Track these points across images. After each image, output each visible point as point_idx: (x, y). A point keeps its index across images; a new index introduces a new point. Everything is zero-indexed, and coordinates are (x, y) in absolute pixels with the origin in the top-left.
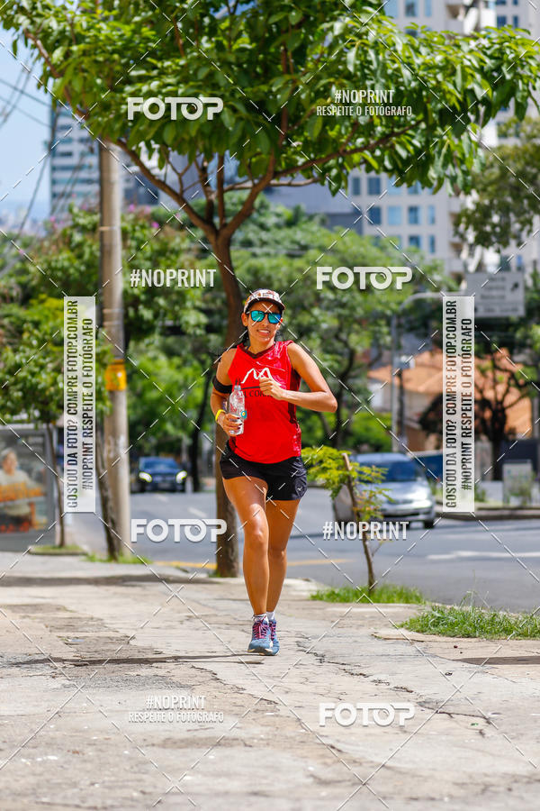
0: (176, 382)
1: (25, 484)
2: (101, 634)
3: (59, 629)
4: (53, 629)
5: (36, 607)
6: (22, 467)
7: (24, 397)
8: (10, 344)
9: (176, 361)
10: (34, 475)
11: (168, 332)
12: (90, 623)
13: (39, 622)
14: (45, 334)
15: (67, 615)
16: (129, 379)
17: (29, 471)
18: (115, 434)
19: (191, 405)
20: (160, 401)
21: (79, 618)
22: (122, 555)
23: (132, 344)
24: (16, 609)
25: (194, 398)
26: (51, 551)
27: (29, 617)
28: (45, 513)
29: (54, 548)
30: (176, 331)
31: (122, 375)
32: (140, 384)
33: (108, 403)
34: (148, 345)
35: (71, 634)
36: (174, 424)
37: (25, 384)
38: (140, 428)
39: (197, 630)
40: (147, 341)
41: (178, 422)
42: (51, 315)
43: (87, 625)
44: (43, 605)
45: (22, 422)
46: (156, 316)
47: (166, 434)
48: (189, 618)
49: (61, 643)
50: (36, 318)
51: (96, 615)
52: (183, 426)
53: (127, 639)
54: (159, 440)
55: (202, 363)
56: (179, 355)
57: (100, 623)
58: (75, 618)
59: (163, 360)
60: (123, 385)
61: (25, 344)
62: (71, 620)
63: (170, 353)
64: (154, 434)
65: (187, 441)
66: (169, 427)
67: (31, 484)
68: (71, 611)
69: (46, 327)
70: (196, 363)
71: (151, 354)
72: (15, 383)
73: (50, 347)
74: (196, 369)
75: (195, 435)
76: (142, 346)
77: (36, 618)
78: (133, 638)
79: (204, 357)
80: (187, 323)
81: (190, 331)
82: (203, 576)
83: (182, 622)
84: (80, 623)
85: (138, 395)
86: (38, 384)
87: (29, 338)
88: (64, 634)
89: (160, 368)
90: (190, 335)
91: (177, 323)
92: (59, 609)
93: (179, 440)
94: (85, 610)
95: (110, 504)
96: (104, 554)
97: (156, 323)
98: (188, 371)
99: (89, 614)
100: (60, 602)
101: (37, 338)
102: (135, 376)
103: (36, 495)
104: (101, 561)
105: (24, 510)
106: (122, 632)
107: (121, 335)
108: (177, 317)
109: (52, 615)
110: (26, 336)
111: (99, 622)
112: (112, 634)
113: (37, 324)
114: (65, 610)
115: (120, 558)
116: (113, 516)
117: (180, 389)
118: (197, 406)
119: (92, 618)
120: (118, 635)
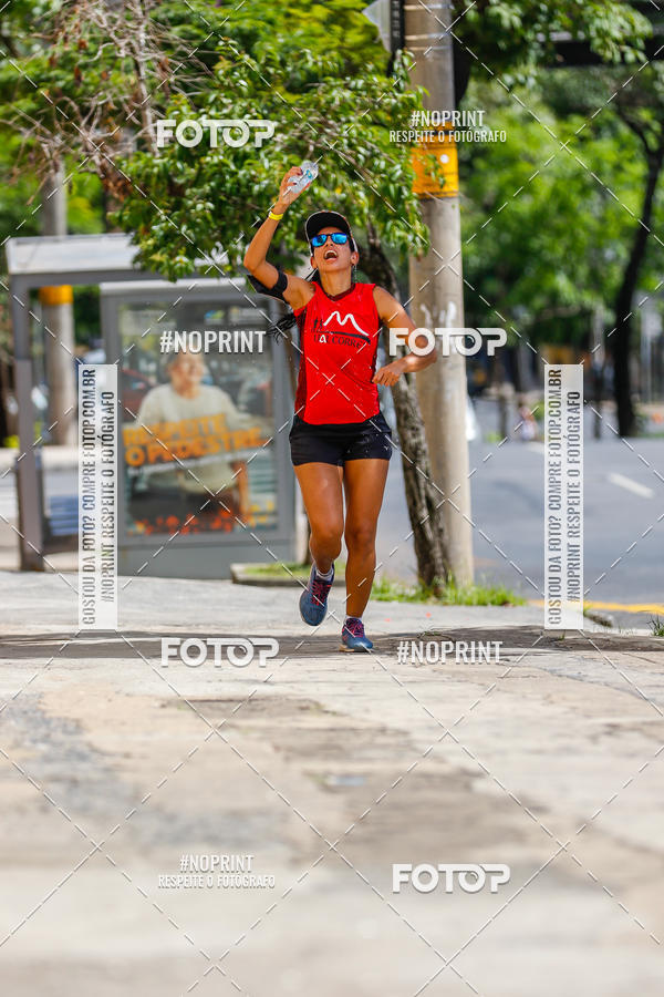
0: (578, 175)
1: (224, 416)
2: (406, 766)
3: (307, 753)
4: (292, 753)
5: (251, 705)
6: (215, 379)
7: (217, 214)
8: (186, 88)
9: (578, 125)
10: (243, 397)
11: (559, 58)
12: (381, 740)
13: (261, 739)
14: (269, 62)
15: (323, 722)
16: (466, 168)
17: (232, 389)
18: (433, 299)
19: (613, 230)
20: (539, 220)
21: (353, 730)
22: (453, 584)
23: (473, 86)
24: (205, 708)
25: (621, 214)
26: (287, 576)
27: (233, 726)
28: (273, 486)
29: (292, 569)
30: (578, 54)
31: (449, 160)
32: (492, 182)
33: (418, 226)
34: (511, 88)
35: (335, 767)
36: (572, 276)
37: (222, 183)
38: (493, 286)
39: (632, 755)
40: (508, 79)
41: (583, 271)
42: (280, 20)
43: (372, 746)
44: (267, 698)
45: (214, 272)
46: (529, 19)
47: (554, 296)
48: (613, 729)
49: (310, 787)
50: (246, 25)
51: (394, 722)
52: (595, 282)
53: (464, 778)
54: (538, 314)
55: (638, 129)
56: (584, 111)
57: (403, 741)
58: (343, 729)
59: (546, 122)
60: (453, 185)
61: (222, 87)
62: (332, 734)
63: (563, 107)
64: (526, 300)
65: (603, 316)
66: (561, 282)
67: (238, 418)
68: (334, 713)
69: (269, 46)
70: (624, 130)
71: (516, 110)
72: (197, 182)
73: (280, 94)
74: (623, 146)
75: (622, 303)
76: (497, 90)
77: (252, 728)
78: (479, 775)
79: (645, 115)
80: (603, 34)
81: (612, 53)
82: (645, 632)
83: (594, 739)
84: (356, 741)
85: (485, 206)
86: (253, 180)
87: (228, 74)
88: (317, 766)
89: (538, 143)
90: (611, 63)
91: (581, 35)
92: (304, 708)
93: (586, 314)
94: (367, 711)
95: (425, 463)
96: (412, 583)
97: (530, 36)
98: (605, 147)
99: (375, 719)
100: (311, 692)
101: (251, 75)
102: (480, 164)
103: (249, 445)
104: (403, 597)
105: (222, 481)
106: (456, 761)
107: (448, 66)
108: (579, 22)
109: (288, 723)
110: (222, 67)
111: (401, 739)
112: (429, 766)
113: (247, 40)
114: (320, 709)
115: (449, 592)
116: (432, 494)
117: (584, 191)
118: (626, 232)
119: (383, 730)
120: (445, 769)
